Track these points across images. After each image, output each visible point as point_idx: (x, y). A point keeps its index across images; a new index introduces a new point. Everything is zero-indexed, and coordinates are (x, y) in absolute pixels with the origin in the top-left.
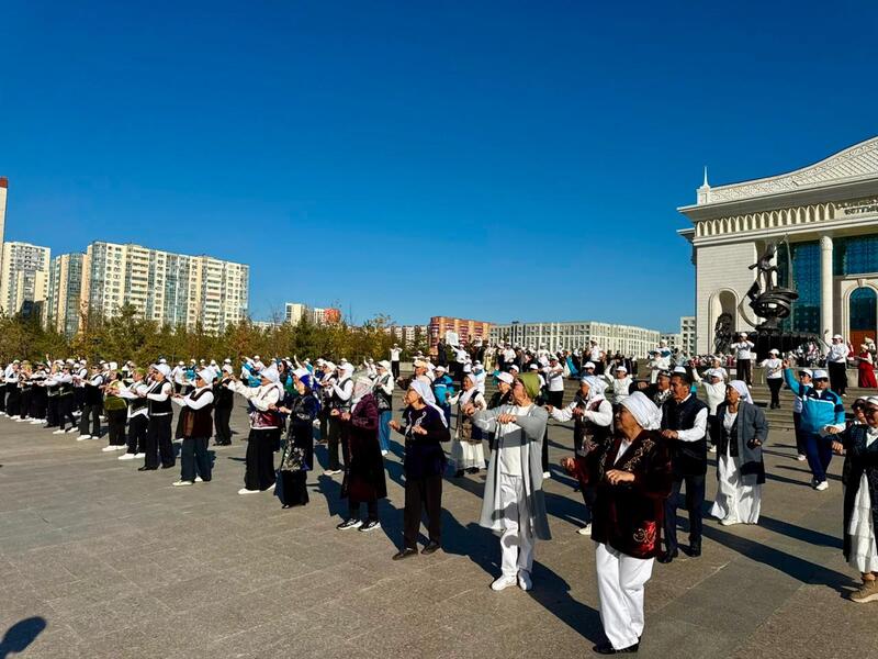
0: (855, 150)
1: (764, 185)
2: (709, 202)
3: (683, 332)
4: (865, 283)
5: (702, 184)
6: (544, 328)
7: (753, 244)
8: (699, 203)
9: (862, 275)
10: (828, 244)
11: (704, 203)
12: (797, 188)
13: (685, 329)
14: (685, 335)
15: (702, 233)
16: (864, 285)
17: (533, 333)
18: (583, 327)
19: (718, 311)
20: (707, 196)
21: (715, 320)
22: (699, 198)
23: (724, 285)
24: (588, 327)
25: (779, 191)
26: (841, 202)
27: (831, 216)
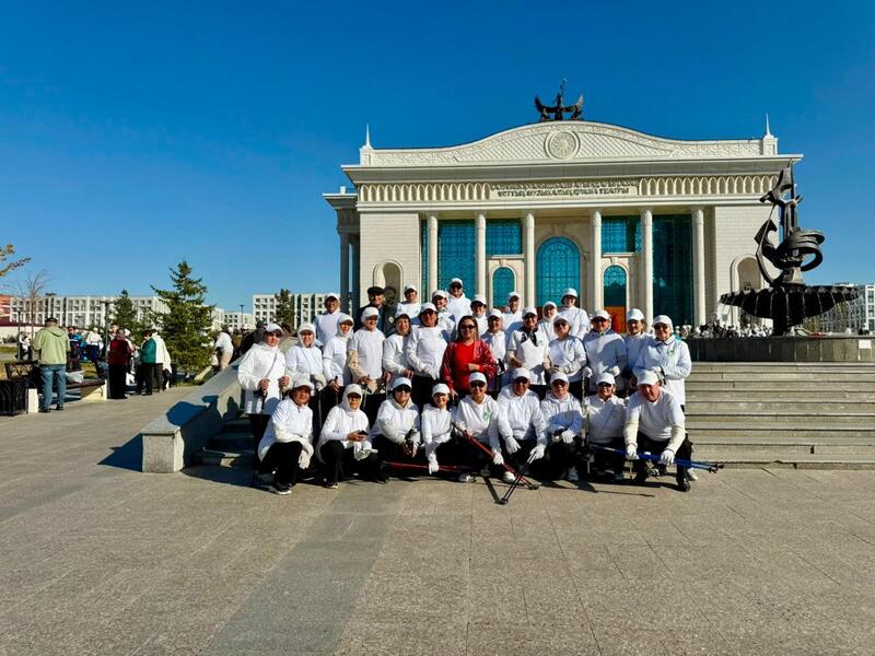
0: (507, 135)
2: (373, 165)
3: (255, 310)
4: (505, 263)
5: (365, 144)
6: (93, 302)
7: (417, 215)
8: (363, 164)
9: (505, 256)
10: (482, 222)
11: (368, 165)
12: (456, 163)
13: (257, 306)
14: (258, 313)
15: (366, 198)
16: (504, 266)
17: (77, 308)
18: (143, 302)
20: (371, 157)
23: (387, 256)
24: (150, 302)
25: (440, 164)
26: (496, 183)
27: (487, 196)
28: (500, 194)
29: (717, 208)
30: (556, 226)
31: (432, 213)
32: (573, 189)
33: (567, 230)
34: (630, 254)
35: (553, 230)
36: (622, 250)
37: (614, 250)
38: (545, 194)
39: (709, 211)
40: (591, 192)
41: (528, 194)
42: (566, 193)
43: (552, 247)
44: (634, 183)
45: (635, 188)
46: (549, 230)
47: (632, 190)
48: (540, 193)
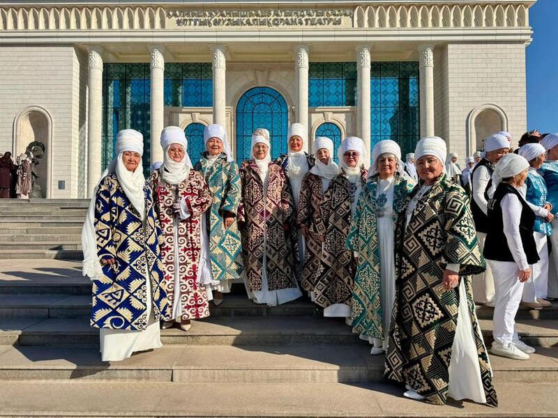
4: (198, 118)
7: (74, 50)
9: (198, 108)
16: (197, 121)
26: (174, 9)
27: (163, 25)
28: (179, 22)
29: (450, 46)
30: (259, 73)
31: (94, 46)
32: (272, 18)
33: (272, 78)
34: (347, 108)
35: (256, 79)
36: (337, 104)
37: (328, 104)
38: (236, 23)
39: (441, 50)
40: (294, 22)
41: (216, 23)
42: (263, 23)
43: (256, 100)
44: (348, 12)
45: (349, 19)
46: (252, 78)
47: (346, 21)
48: (232, 23)
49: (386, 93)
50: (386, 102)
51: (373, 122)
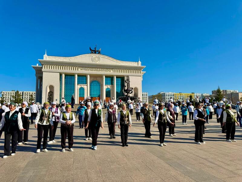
0: (83, 55)
1: (62, 59)
2: (47, 60)
4: (82, 86)
5: (45, 54)
7: (59, 73)
9: (82, 84)
10: (76, 76)
11: (46, 60)
12: (70, 61)
15: (45, 68)
19: (48, 91)
20: (46, 58)
21: (48, 93)
22: (44, 58)
23: (50, 83)
25: (65, 61)
26: (80, 67)
27: (78, 70)
28: (81, 69)
29: (129, 76)
30: (95, 78)
31: (63, 73)
32: (99, 70)
33: (97, 79)
36: (110, 84)
37: (108, 84)
38: (92, 70)
40: (103, 71)
41: (88, 70)
42: (97, 71)
44: (112, 69)
46: (93, 79)
47: (112, 71)
48: (91, 70)
49: (119, 83)
50: (118, 84)
51: (116, 88)
